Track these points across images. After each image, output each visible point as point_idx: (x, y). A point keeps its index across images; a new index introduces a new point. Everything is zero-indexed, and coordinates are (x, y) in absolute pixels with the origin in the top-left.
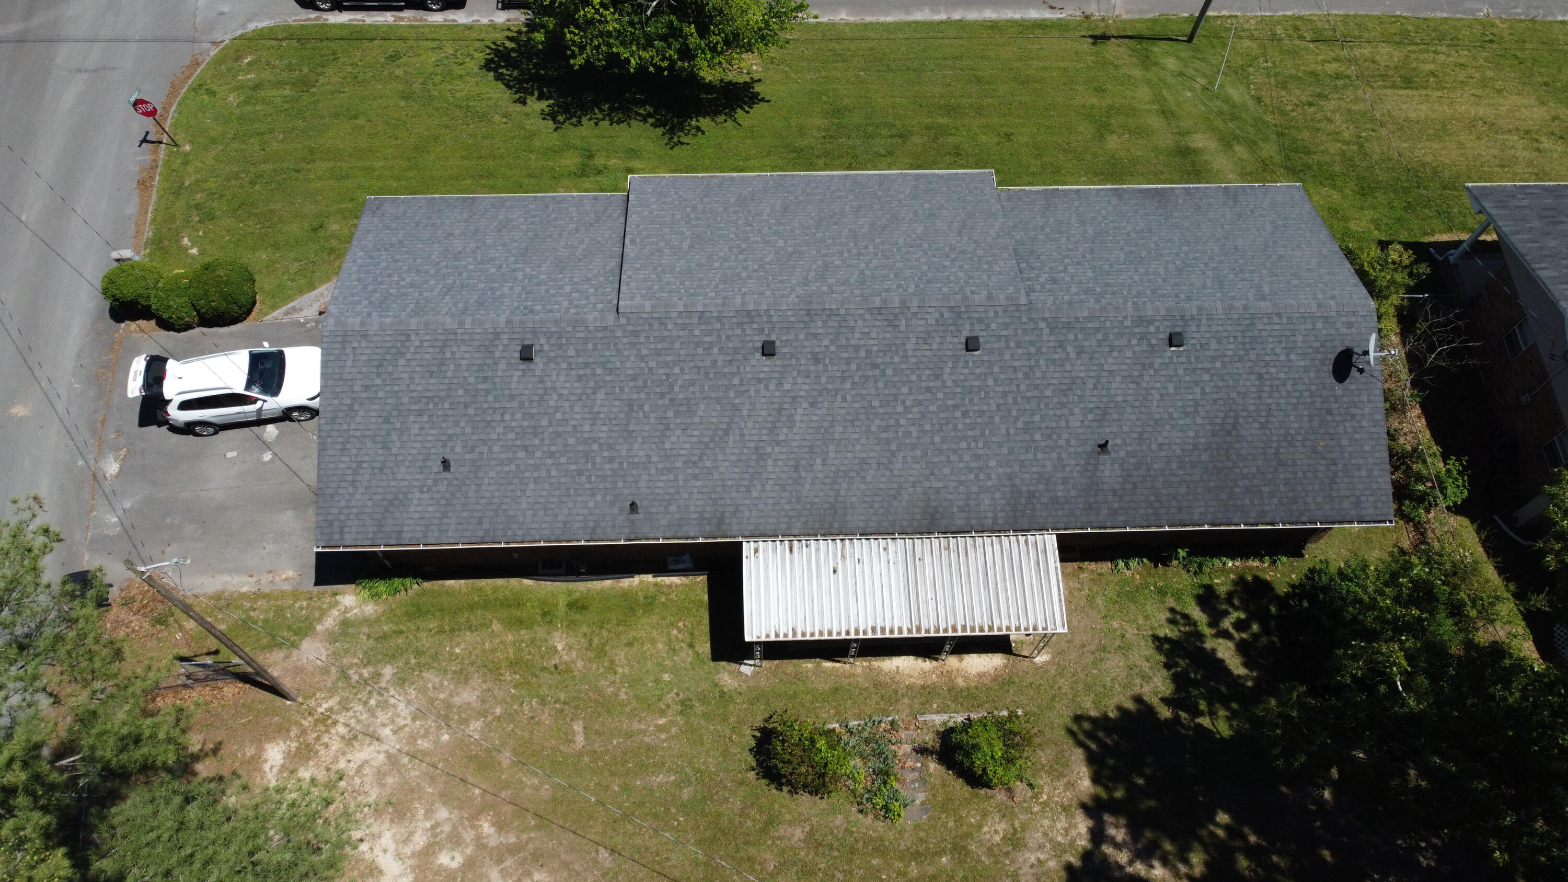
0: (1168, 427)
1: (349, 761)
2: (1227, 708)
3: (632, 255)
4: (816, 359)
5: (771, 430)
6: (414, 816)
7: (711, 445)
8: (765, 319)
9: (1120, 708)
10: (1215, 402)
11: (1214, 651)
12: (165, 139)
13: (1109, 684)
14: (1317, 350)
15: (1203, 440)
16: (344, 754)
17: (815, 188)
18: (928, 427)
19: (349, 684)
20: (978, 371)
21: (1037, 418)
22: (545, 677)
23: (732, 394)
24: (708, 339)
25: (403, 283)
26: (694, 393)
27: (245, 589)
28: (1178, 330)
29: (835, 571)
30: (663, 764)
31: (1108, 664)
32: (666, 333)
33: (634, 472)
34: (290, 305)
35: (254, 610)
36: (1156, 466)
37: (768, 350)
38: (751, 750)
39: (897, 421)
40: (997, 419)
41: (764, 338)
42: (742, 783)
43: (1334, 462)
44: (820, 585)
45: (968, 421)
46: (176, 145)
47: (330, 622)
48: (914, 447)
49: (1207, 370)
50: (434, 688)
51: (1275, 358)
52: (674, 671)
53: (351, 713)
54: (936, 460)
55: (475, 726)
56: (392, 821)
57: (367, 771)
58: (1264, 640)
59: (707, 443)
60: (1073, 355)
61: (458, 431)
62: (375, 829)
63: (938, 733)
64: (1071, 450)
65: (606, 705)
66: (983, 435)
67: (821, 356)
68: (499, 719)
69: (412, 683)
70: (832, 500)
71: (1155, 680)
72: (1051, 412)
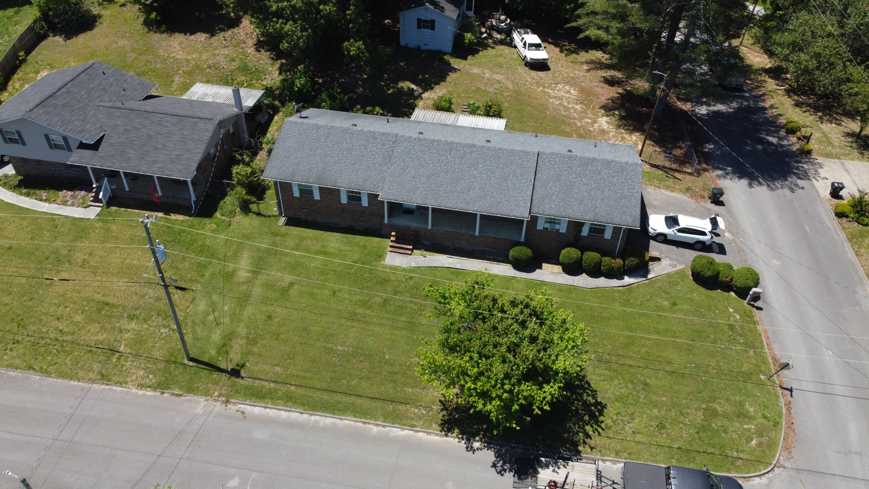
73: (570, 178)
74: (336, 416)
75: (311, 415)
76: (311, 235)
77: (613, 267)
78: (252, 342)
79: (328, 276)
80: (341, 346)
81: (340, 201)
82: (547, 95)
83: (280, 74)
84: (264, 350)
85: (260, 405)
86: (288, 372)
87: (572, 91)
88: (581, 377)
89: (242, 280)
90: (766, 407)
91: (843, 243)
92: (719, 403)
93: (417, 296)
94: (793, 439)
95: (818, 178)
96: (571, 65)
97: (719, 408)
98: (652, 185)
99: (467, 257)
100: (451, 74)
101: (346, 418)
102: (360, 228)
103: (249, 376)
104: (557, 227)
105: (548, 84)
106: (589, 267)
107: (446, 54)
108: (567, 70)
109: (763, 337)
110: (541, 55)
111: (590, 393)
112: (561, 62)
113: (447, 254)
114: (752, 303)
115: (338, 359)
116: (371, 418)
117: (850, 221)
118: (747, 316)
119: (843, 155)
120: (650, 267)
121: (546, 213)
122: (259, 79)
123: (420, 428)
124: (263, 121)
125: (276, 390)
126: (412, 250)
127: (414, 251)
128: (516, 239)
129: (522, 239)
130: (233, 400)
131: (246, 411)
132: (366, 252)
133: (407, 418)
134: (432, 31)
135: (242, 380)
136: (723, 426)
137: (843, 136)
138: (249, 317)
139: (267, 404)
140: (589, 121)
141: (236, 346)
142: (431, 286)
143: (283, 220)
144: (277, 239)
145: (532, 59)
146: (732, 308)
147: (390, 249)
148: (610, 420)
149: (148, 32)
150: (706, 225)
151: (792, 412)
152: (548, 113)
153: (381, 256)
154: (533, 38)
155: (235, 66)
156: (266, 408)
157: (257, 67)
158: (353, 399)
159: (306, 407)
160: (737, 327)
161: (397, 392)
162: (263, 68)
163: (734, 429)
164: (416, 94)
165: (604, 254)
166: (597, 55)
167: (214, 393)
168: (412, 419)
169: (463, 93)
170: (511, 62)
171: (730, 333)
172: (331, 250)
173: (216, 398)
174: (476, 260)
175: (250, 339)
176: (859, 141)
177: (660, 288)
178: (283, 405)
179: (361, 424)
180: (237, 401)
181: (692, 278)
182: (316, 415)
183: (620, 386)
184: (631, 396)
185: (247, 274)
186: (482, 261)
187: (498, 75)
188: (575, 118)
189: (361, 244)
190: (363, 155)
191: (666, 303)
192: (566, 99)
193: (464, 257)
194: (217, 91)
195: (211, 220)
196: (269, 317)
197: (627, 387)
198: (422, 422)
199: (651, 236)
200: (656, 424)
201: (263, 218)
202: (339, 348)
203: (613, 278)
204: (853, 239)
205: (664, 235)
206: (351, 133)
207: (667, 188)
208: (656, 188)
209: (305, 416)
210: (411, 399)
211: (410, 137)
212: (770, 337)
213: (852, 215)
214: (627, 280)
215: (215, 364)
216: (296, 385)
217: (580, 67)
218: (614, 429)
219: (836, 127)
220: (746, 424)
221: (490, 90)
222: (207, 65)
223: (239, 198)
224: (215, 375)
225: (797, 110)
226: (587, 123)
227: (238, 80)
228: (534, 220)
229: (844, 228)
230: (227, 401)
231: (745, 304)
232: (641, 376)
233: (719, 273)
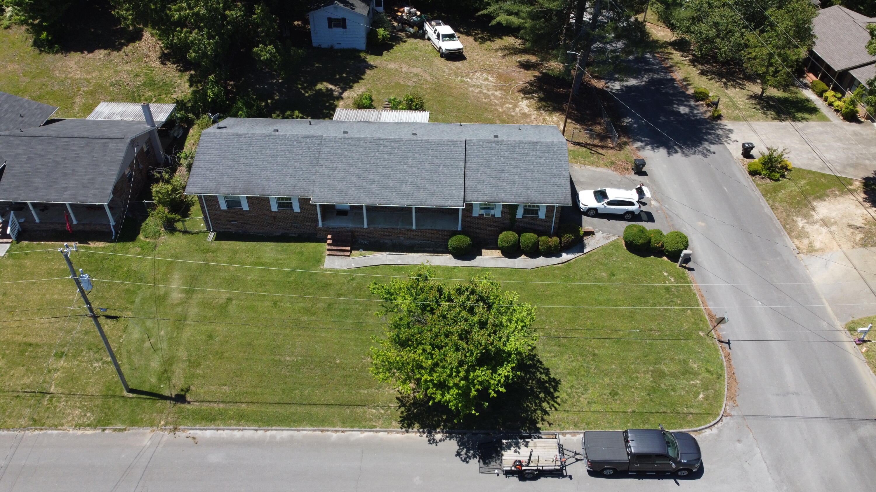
34: (609, 241)
73: (500, 162)
74: (293, 428)
75: (266, 431)
76: (243, 248)
77: (550, 246)
78: (194, 364)
79: (267, 287)
80: (289, 356)
81: (270, 209)
82: (466, 84)
83: (191, 86)
84: (209, 371)
85: (211, 428)
86: (237, 391)
87: (490, 79)
88: (532, 357)
89: (175, 302)
90: (708, 361)
91: (759, 199)
92: (665, 364)
93: (361, 297)
94: (735, 389)
95: (729, 141)
96: (486, 52)
97: (666, 369)
98: (577, 162)
99: (407, 252)
100: (368, 72)
101: (304, 428)
102: (294, 235)
103: (195, 400)
104: (492, 212)
105: (466, 73)
106: (528, 247)
107: (361, 51)
108: (483, 58)
109: (698, 296)
110: (455, 45)
111: (542, 371)
112: (476, 51)
113: (386, 251)
114: (684, 265)
115: (288, 370)
116: (329, 425)
117: (762, 178)
118: (681, 278)
119: (750, 116)
120: (586, 242)
121: (480, 199)
122: (168, 93)
123: (381, 428)
124: (178, 136)
125: (226, 410)
126: (350, 251)
127: (353, 252)
128: (454, 229)
129: (459, 229)
130: (181, 427)
131: (196, 436)
132: (303, 258)
133: (366, 420)
134: (345, 30)
135: (189, 405)
136: (671, 385)
137: (747, 99)
138: (188, 339)
139: (218, 425)
140: (510, 106)
141: (177, 371)
142: (375, 284)
143: (212, 235)
144: (208, 255)
145: (447, 50)
146: (667, 272)
147: (328, 253)
148: (565, 394)
149: (40, 54)
150: (632, 196)
151: (732, 363)
152: (470, 102)
153: (319, 261)
154: (446, 29)
155: (140, 82)
156: (217, 430)
157: (164, 81)
158: (308, 409)
159: (260, 423)
160: (673, 290)
161: (352, 396)
162: (171, 81)
163: (681, 386)
164: (336, 94)
165: (540, 234)
166: (510, 41)
167: (160, 422)
168: (371, 420)
169: (382, 89)
170: (427, 55)
171: (668, 296)
172: (267, 260)
173: (163, 427)
174: (416, 254)
175: (192, 361)
176: (762, 102)
177: (597, 260)
178: (235, 425)
179: (320, 433)
180: (186, 427)
181: (625, 248)
182: (272, 430)
183: (570, 360)
184: (582, 368)
185: (180, 295)
186: (422, 254)
187: (416, 68)
188: (496, 105)
189: (297, 251)
190: (289, 161)
191: (604, 274)
192: (485, 87)
193: (404, 252)
194: (124, 109)
195: (135, 244)
196: (210, 336)
197: (578, 360)
198: (381, 422)
199: (583, 212)
200: (609, 391)
201: (191, 235)
202: (287, 358)
203: (551, 257)
204: (767, 194)
205: (595, 209)
206: (274, 139)
207: (592, 164)
208: (582, 165)
209: (260, 433)
210: (367, 400)
211: (335, 137)
212: (704, 296)
213: (764, 172)
214: (565, 257)
215: (157, 392)
216: (246, 402)
217: (495, 54)
218: (570, 402)
219: (740, 92)
220: (692, 380)
221: (410, 84)
222: (110, 83)
223: (163, 217)
224: (160, 404)
225: (704, 78)
226: (509, 108)
227: (146, 95)
228: (469, 207)
229: (758, 185)
230: (175, 429)
231: (678, 267)
232: (589, 348)
233: (650, 240)
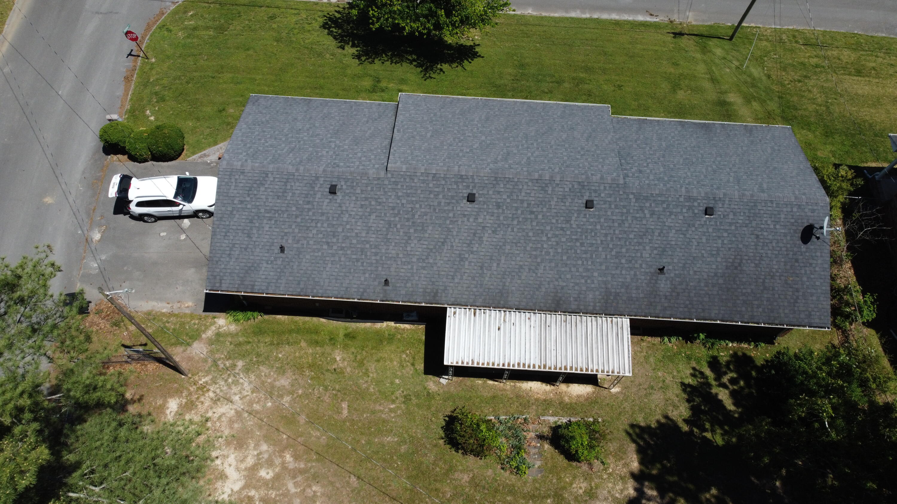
0: (700, 262)
1: (214, 413)
2: (722, 428)
3: (398, 138)
4: (498, 206)
5: (469, 245)
6: (248, 447)
7: (434, 251)
8: (471, 180)
9: (658, 422)
10: (730, 249)
11: (717, 394)
12: (142, 54)
13: (653, 408)
14: (792, 224)
15: (720, 271)
16: (211, 408)
17: (506, 108)
18: (560, 250)
19: (218, 369)
20: (592, 220)
21: (624, 250)
22: (328, 375)
23: (448, 222)
24: (437, 190)
25: (267, 144)
26: (426, 220)
27: (164, 311)
28: (711, 205)
29: (499, 329)
30: (392, 431)
31: (654, 397)
32: (413, 184)
33: (389, 262)
34: (203, 153)
35: (168, 323)
36: (691, 284)
37: (471, 198)
38: (442, 428)
39: (542, 245)
40: (600, 249)
41: (469, 191)
42: (436, 446)
43: (797, 290)
44: (490, 336)
45: (583, 248)
46: (147, 58)
47: (210, 333)
48: (551, 261)
49: (726, 230)
50: (265, 376)
51: (767, 226)
52: (401, 378)
53: (217, 386)
54: (563, 269)
55: (287, 399)
56: (235, 449)
57: (224, 419)
58: (747, 390)
59: (431, 249)
60: (648, 216)
61: (291, 230)
62: (225, 453)
63: (551, 428)
64: (643, 270)
65: (362, 394)
66: (591, 257)
67: (501, 204)
68: (300, 396)
69: (253, 372)
70: (501, 287)
71: (681, 408)
72: (633, 248)
74: (568, 17)
85: (640, 21)
101: (558, 17)
116: (535, 16)
156: (634, 20)
167: (687, 25)
173: (683, 23)
178: (620, 21)
179: (542, 14)
180: (662, 22)
185: (732, 100)
191: (231, 111)
200: (276, 19)
209: (595, 17)
